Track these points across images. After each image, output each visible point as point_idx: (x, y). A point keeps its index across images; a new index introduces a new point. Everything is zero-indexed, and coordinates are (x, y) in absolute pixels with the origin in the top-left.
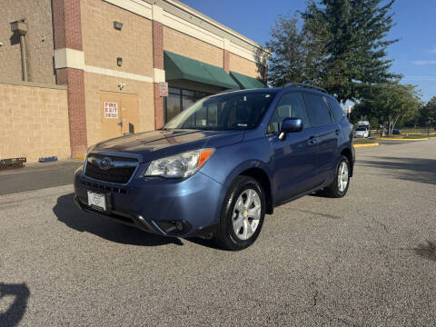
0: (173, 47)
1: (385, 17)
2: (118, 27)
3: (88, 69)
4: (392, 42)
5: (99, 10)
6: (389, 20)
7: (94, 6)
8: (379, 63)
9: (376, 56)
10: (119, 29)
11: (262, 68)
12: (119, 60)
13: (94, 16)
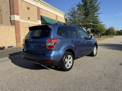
0: (43, 14)
1: (98, 7)
2: (28, 9)
3: (21, 21)
4: (100, 13)
5: (23, 4)
6: (99, 8)
7: (22, 3)
8: (97, 19)
9: (96, 17)
10: (29, 9)
11: (66, 20)
12: (29, 18)
13: (22, 6)
